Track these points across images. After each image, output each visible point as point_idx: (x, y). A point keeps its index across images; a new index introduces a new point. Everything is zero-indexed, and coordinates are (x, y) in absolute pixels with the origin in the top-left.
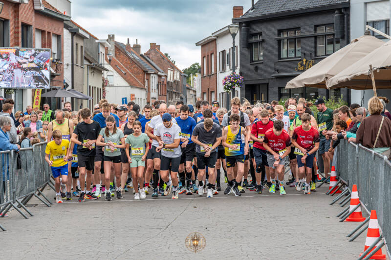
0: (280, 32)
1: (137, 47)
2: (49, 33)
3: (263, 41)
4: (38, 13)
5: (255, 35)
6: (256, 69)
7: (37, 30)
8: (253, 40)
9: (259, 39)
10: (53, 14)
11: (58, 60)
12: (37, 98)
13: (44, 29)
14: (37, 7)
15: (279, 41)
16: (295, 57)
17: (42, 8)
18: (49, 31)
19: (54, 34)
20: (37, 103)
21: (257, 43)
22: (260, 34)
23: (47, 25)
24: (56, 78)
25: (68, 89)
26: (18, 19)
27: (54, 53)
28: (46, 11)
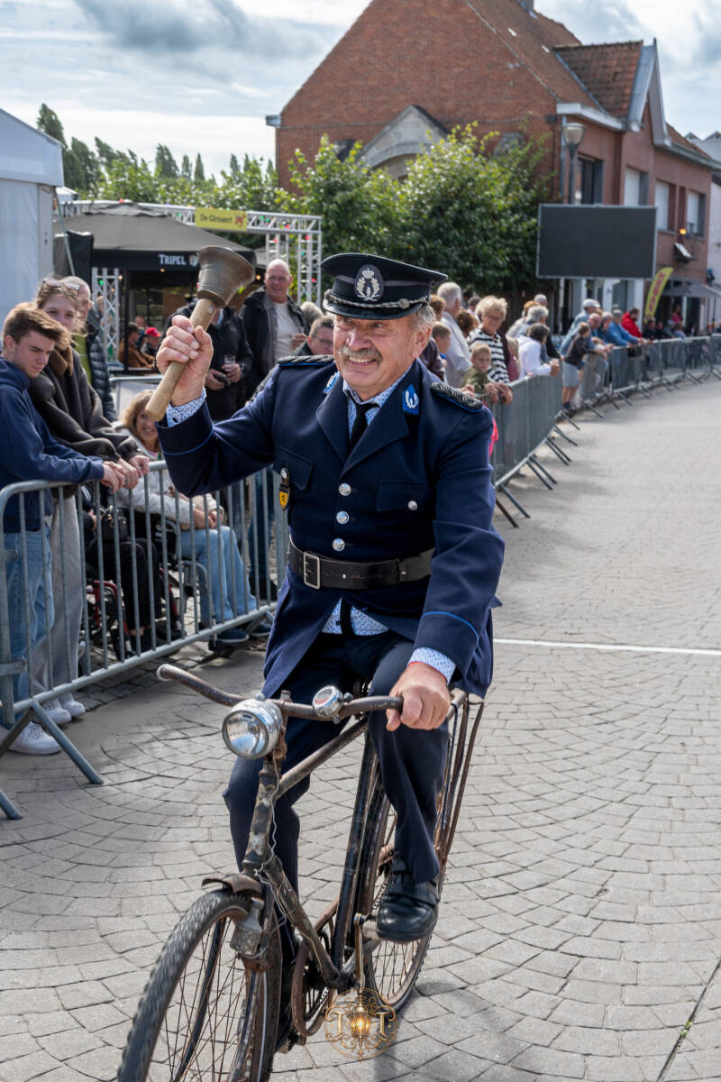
2: (683, 190)
4: (661, 150)
7: (659, 180)
10: (691, 156)
11: (696, 235)
12: (653, 300)
13: (673, 182)
14: (657, 141)
17: (668, 143)
18: (683, 185)
19: (692, 191)
20: (651, 309)
23: (680, 175)
24: (692, 264)
25: (714, 282)
26: (620, 160)
27: (692, 225)
28: (675, 150)
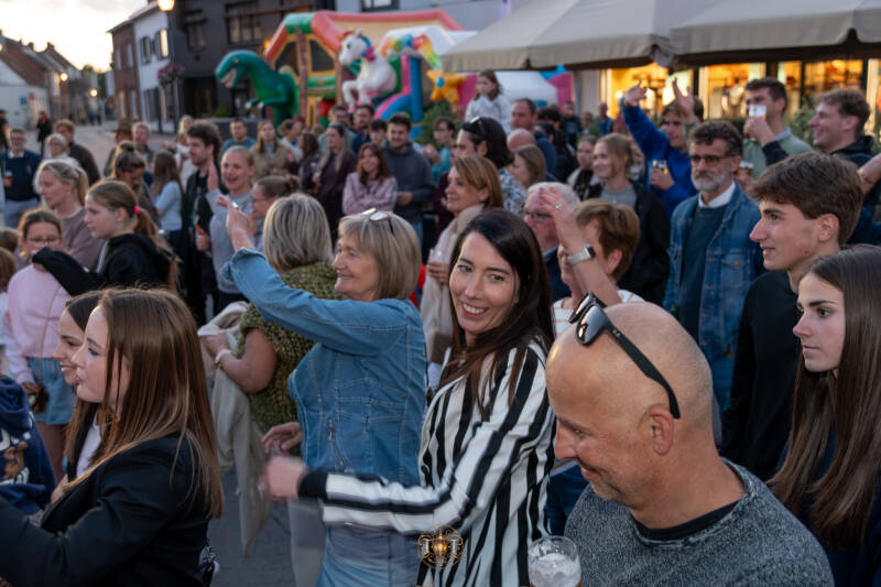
0: (228, 7)
1: (31, 45)
3: (204, 21)
5: (192, 13)
6: (197, 58)
8: (190, 19)
9: (198, 17)
15: (228, 20)
16: (253, 39)
21: (195, 24)
22: (199, 11)
